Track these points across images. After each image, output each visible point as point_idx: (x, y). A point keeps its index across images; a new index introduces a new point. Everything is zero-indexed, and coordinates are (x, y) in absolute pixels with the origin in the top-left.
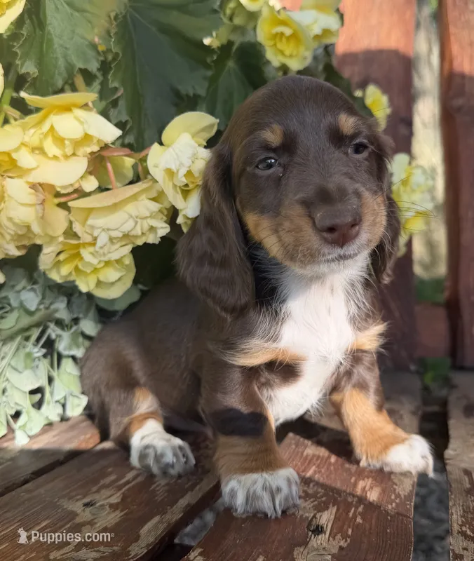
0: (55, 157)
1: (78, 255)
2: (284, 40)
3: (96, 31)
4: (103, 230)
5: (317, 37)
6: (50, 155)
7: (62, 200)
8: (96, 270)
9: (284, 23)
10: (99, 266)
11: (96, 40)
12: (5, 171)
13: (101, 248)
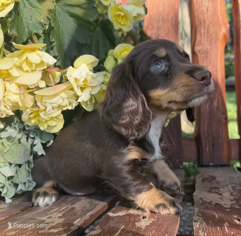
0: (27, 71)
1: (38, 115)
2: (120, 17)
3: (42, 16)
4: (50, 103)
5: (135, 17)
6: (25, 70)
7: (31, 91)
8: (46, 121)
9: (120, 10)
10: (48, 120)
11: (42, 21)
12: (5, 78)
13: (49, 111)
